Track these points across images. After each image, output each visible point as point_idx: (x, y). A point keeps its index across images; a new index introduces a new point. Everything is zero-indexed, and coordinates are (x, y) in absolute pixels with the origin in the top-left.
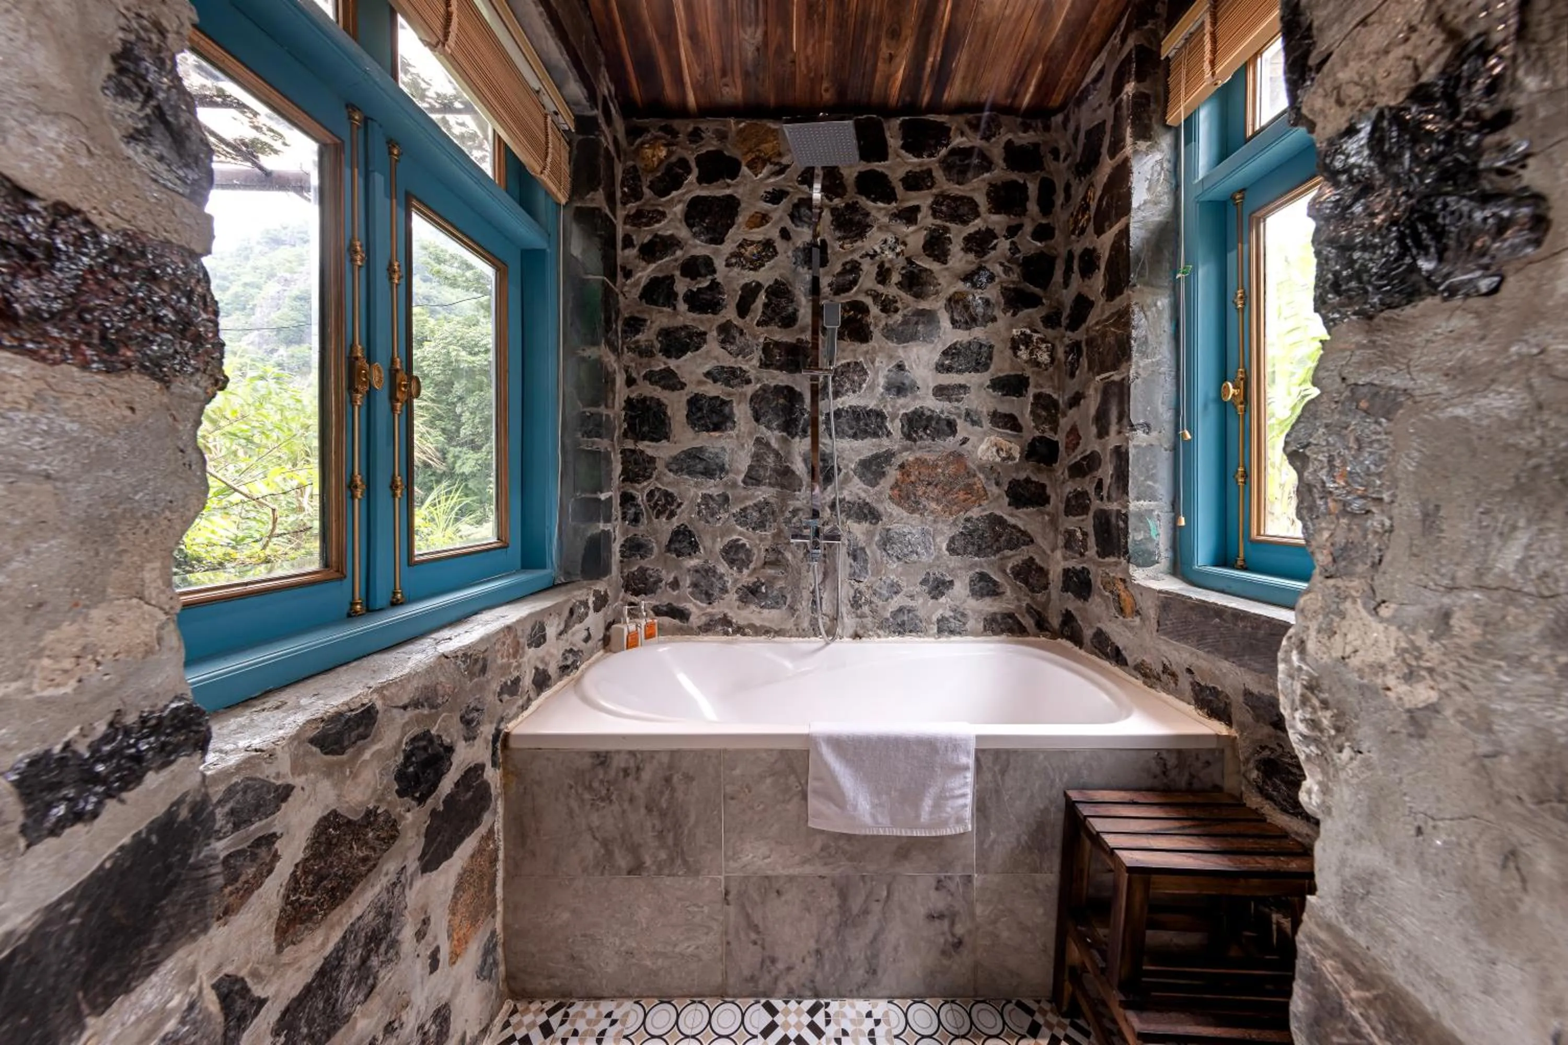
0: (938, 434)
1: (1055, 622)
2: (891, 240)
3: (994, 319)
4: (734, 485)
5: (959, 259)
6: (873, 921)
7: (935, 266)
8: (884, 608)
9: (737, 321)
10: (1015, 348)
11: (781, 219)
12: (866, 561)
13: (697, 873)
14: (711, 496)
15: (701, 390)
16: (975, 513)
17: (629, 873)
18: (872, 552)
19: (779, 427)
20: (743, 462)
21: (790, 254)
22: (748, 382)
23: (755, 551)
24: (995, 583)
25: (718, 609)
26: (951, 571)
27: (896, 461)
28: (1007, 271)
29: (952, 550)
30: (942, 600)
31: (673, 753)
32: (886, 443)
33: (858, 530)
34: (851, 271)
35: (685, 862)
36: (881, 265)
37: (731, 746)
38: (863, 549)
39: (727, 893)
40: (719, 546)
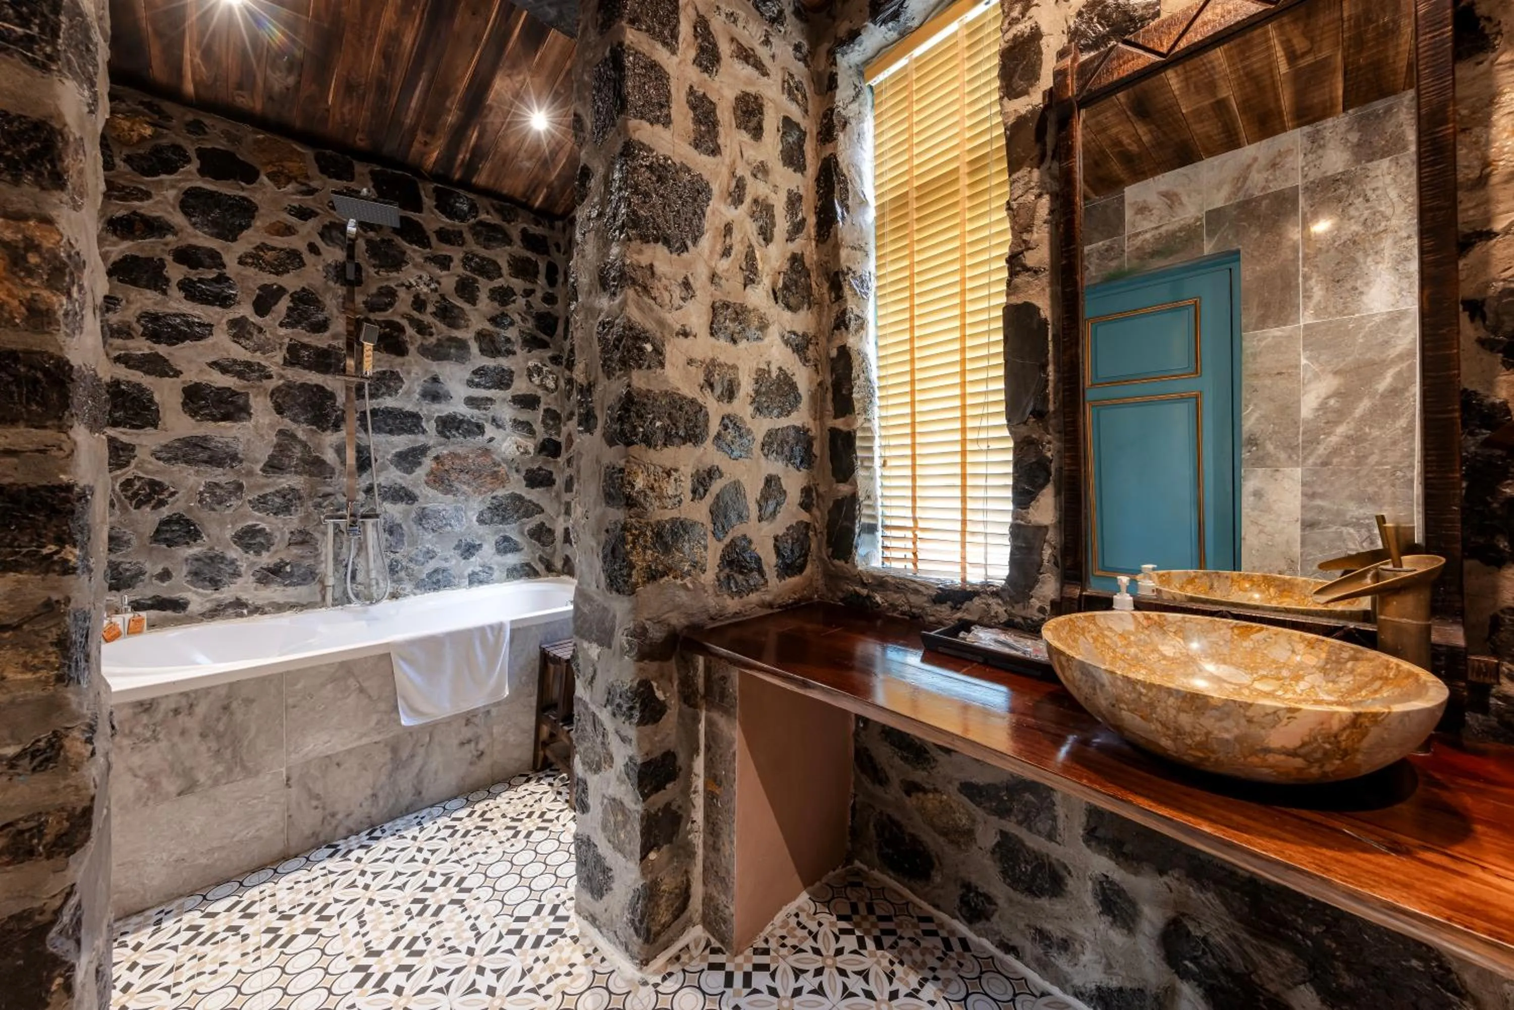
0: (468, 433)
1: (558, 564)
2: (426, 277)
3: (514, 353)
4: (250, 473)
5: (485, 304)
6: (419, 761)
7: (466, 306)
8: (420, 571)
9: (254, 319)
10: (530, 376)
11: (309, 233)
12: (402, 535)
13: (258, 773)
14: (216, 485)
15: (204, 379)
16: (500, 492)
17: (179, 794)
18: (409, 527)
19: (307, 421)
20: (263, 452)
21: (320, 268)
22: (270, 377)
23: (278, 534)
24: (516, 543)
25: (227, 594)
26: (480, 537)
27: (432, 453)
28: (524, 320)
29: (481, 521)
30: (473, 559)
31: (231, 685)
32: (421, 439)
33: (393, 510)
34: (386, 296)
35: (244, 767)
36: (417, 297)
37: (292, 668)
38: (400, 526)
39: (288, 779)
40: (229, 533)
